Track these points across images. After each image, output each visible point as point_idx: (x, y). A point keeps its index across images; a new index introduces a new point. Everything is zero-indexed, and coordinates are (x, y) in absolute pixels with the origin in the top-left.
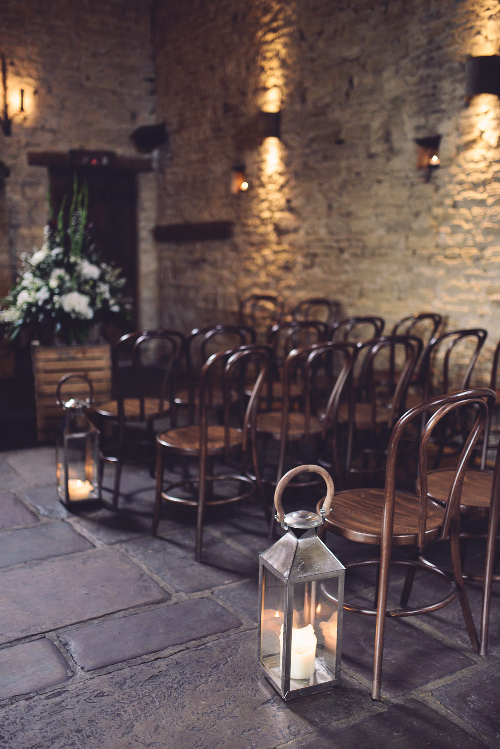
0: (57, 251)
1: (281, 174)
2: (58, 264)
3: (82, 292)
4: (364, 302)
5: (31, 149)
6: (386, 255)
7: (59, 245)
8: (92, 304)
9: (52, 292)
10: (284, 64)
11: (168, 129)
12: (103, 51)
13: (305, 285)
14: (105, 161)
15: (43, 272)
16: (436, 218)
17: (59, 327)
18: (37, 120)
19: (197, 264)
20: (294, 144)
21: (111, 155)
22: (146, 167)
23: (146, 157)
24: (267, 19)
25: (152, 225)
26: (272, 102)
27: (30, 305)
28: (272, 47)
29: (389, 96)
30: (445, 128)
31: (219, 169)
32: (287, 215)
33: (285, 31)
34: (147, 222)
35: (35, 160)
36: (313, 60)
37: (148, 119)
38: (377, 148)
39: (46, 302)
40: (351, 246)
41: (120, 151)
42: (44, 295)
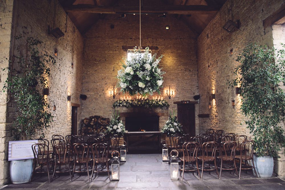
0: (170, 121)
1: (215, 105)
2: (170, 123)
3: (173, 128)
4: (227, 131)
5: (174, 101)
6: (229, 122)
7: (171, 120)
8: (175, 130)
9: (168, 128)
10: (215, 86)
11: (200, 96)
12: (188, 82)
13: (219, 127)
14: (188, 102)
15: (168, 124)
16: (235, 115)
17: (169, 133)
18: (175, 96)
19: (205, 122)
20: (217, 100)
21: (189, 101)
22: (197, 103)
23: (197, 101)
24: (212, 77)
25: (198, 114)
26: (214, 92)
27: (165, 130)
28: (213, 82)
29: (228, 93)
30: (235, 99)
31: (207, 104)
32: (216, 113)
33: (215, 80)
34: (197, 114)
35: (175, 103)
36: (218, 85)
37: (197, 94)
38: (227, 102)
39: (167, 129)
40: (225, 120)
41: (191, 100)
42: (167, 128)
